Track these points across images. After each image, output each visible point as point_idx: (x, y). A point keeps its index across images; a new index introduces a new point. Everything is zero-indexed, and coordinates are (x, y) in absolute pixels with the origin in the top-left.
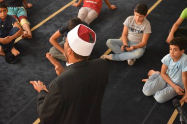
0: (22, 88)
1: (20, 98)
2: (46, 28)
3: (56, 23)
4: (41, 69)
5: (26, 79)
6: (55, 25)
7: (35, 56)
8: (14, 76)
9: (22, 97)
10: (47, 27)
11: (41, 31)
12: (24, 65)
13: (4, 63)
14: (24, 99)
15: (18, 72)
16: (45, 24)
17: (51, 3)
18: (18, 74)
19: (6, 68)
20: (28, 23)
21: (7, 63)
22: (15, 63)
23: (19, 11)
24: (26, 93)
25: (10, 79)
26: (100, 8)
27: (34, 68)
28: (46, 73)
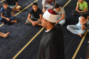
0: (17, 35)
1: (17, 38)
4: (24, 27)
5: (19, 31)
7: (21, 22)
8: (13, 30)
14: (18, 38)
18: (15, 29)
19: (10, 27)
27: (21, 27)
28: (26, 29)
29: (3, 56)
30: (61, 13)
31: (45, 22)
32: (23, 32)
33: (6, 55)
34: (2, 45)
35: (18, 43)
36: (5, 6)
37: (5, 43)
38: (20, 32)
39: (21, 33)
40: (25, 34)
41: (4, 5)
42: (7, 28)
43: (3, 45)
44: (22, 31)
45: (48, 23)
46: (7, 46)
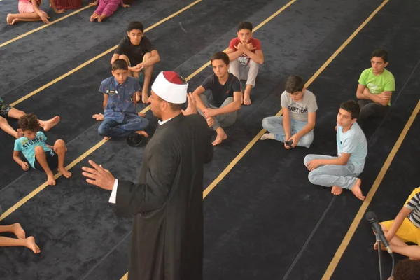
8: (138, 164)
29: (100, 258)
30: (304, 108)
33: (109, 256)
34: (99, 218)
42: (118, 154)
43: (103, 218)
46: (114, 221)
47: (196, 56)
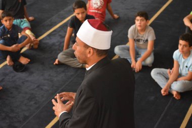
0: (33, 94)
1: (32, 103)
2: (51, 39)
3: (60, 33)
4: (50, 75)
5: (36, 85)
6: (60, 35)
7: (43, 64)
8: (23, 83)
9: (34, 102)
10: (52, 37)
11: (47, 41)
12: (32, 73)
13: (12, 72)
14: (35, 103)
15: (27, 79)
16: (49, 35)
17: (53, 16)
18: (27, 81)
19: (15, 76)
20: (33, 34)
21: (14, 72)
22: (23, 71)
23: (22, 23)
24: (37, 98)
25: (20, 86)
26: (103, 18)
27: (42, 75)
28: (55, 79)
30: (146, 39)
31: (83, 49)
32: (46, 87)
35: (35, 114)
36: (6, 21)
37: (3, 115)
38: (38, 87)
39: (42, 89)
40: (50, 91)
41: (5, 19)
42: (7, 77)
44: (44, 85)
45: (90, 52)
46: (7, 121)
47: (62, 12)
